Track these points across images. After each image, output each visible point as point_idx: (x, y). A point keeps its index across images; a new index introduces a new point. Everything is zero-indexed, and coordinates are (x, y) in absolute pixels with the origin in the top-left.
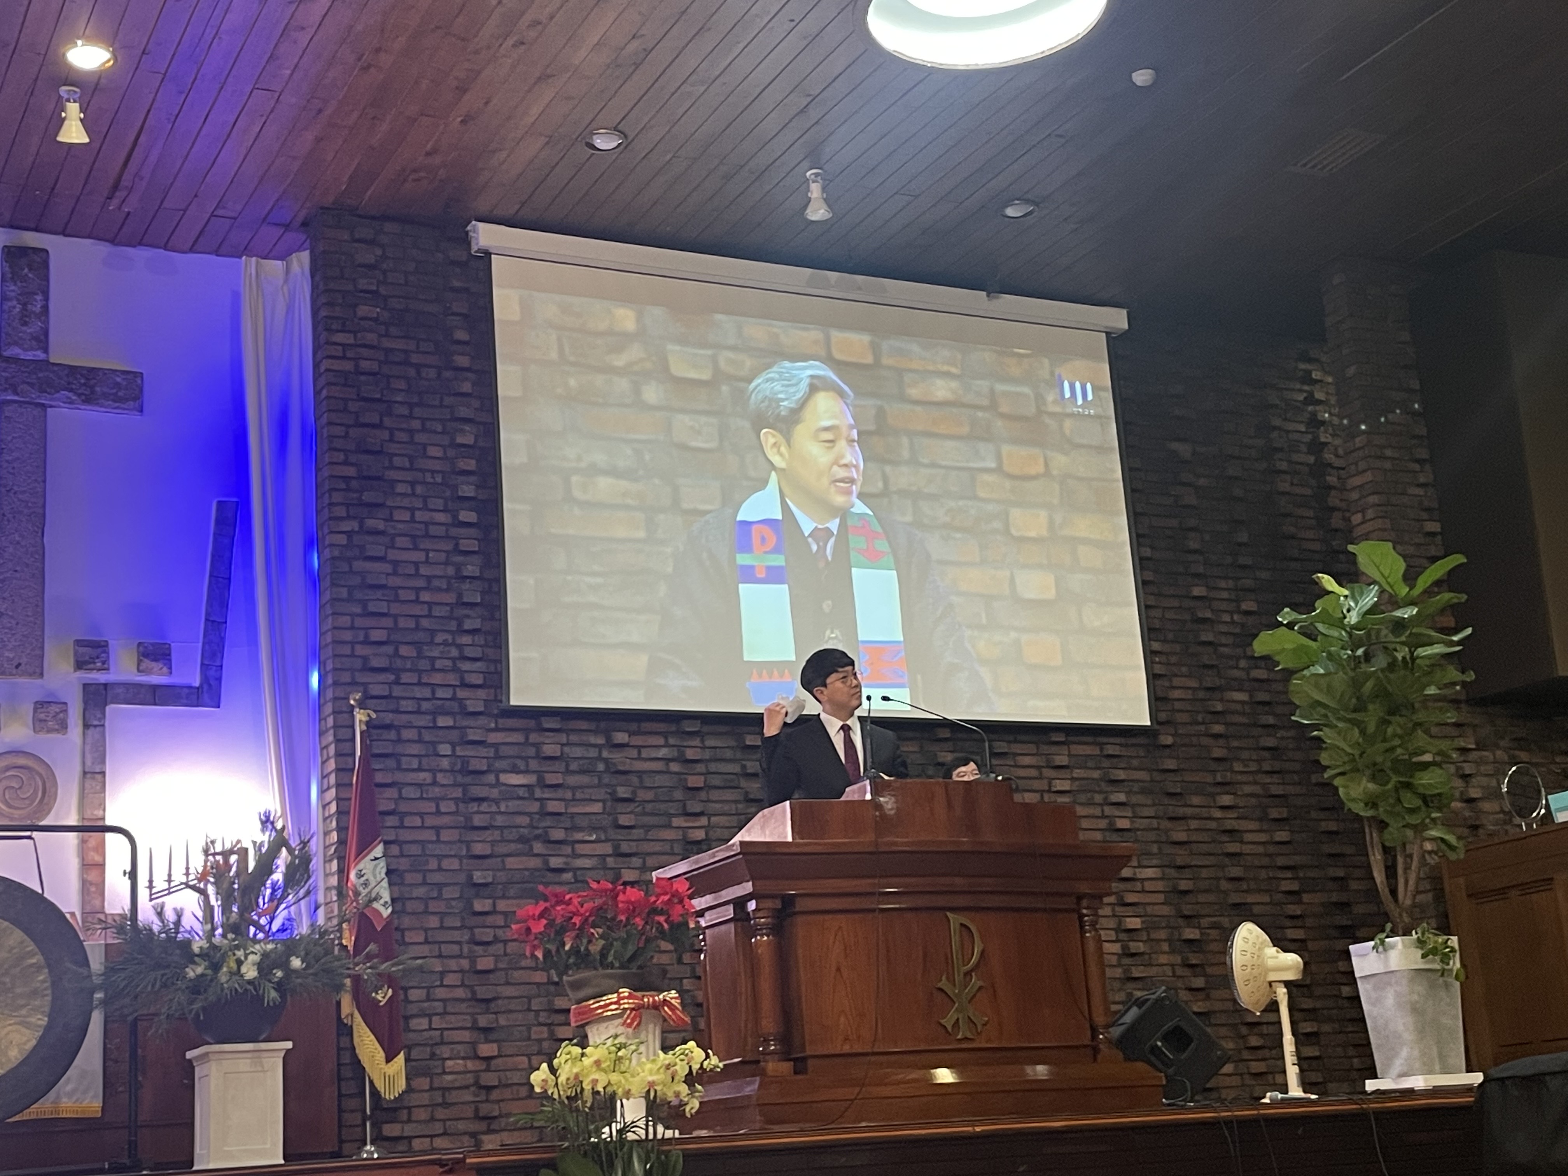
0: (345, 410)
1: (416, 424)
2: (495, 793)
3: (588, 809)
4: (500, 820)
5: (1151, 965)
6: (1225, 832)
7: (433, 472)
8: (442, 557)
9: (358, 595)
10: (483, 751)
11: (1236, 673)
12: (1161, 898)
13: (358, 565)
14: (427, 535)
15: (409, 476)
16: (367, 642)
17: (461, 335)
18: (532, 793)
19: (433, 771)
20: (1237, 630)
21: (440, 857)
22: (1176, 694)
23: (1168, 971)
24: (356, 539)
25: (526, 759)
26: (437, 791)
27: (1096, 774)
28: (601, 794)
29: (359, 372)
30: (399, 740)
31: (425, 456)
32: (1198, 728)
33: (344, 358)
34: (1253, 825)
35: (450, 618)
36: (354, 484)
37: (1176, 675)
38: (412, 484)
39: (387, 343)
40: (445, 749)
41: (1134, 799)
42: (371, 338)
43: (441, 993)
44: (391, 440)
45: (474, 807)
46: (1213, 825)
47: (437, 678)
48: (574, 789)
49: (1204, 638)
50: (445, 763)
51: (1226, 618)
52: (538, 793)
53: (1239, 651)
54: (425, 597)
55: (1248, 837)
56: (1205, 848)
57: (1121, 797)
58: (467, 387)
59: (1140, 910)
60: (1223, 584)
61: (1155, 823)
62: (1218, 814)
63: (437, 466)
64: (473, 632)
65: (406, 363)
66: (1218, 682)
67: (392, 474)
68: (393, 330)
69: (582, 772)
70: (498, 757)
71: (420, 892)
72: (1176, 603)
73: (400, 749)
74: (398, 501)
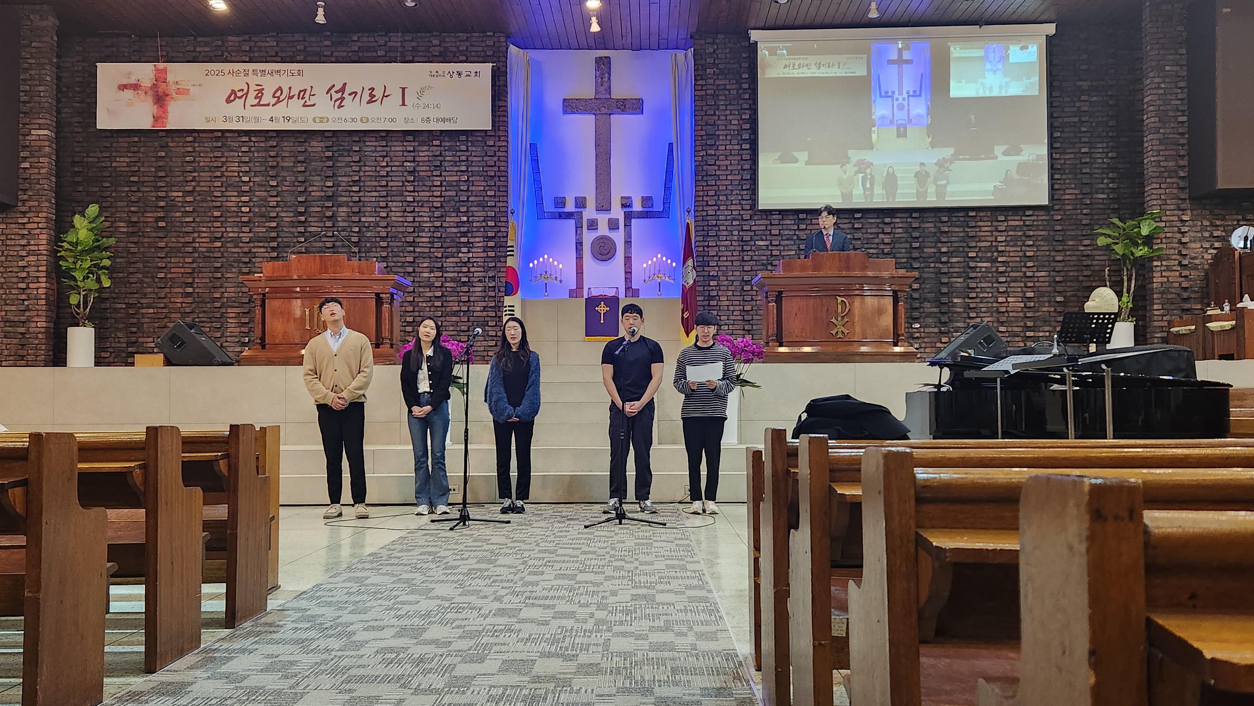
0: (702, 110)
1: (728, 112)
2: (753, 248)
3: (790, 253)
4: (755, 258)
5: (1038, 312)
6: (1084, 256)
7: (734, 130)
8: (737, 162)
9: (705, 178)
10: (749, 233)
11: (1102, 186)
12: (1047, 284)
13: (705, 167)
14: (731, 154)
15: (724, 133)
16: (707, 195)
17: (745, 76)
18: (768, 248)
19: (731, 241)
20: (1105, 166)
21: (733, 271)
22: (1067, 197)
23: (1048, 314)
24: (705, 158)
25: (766, 235)
26: (732, 248)
27: (1020, 234)
28: (795, 247)
29: (707, 95)
30: (719, 230)
31: (731, 124)
32: (1075, 211)
33: (702, 90)
34: (1100, 253)
35: (739, 185)
36: (704, 137)
37: (1067, 188)
38: (726, 136)
39: (717, 82)
40: (736, 233)
41: (1038, 243)
42: (711, 81)
43: (732, 318)
44: (719, 119)
45: (746, 253)
46: (1079, 253)
47: (733, 207)
48: (784, 246)
49: (1084, 171)
50: (736, 238)
51: (1100, 161)
52: (770, 248)
53: (1104, 176)
54: (729, 177)
55: (1097, 258)
56: (1072, 263)
57: (1031, 243)
58: (747, 96)
59: (1035, 289)
60: (1100, 145)
61: (1048, 253)
62: (1082, 248)
63: (735, 128)
64: (747, 190)
65: (725, 89)
66: (1089, 191)
67: (718, 133)
68: (720, 76)
69: (787, 240)
70: (755, 235)
71: (726, 283)
72: (1072, 156)
73: (719, 233)
74: (721, 143)
